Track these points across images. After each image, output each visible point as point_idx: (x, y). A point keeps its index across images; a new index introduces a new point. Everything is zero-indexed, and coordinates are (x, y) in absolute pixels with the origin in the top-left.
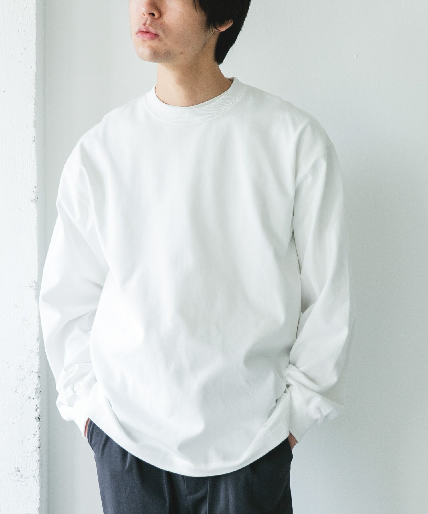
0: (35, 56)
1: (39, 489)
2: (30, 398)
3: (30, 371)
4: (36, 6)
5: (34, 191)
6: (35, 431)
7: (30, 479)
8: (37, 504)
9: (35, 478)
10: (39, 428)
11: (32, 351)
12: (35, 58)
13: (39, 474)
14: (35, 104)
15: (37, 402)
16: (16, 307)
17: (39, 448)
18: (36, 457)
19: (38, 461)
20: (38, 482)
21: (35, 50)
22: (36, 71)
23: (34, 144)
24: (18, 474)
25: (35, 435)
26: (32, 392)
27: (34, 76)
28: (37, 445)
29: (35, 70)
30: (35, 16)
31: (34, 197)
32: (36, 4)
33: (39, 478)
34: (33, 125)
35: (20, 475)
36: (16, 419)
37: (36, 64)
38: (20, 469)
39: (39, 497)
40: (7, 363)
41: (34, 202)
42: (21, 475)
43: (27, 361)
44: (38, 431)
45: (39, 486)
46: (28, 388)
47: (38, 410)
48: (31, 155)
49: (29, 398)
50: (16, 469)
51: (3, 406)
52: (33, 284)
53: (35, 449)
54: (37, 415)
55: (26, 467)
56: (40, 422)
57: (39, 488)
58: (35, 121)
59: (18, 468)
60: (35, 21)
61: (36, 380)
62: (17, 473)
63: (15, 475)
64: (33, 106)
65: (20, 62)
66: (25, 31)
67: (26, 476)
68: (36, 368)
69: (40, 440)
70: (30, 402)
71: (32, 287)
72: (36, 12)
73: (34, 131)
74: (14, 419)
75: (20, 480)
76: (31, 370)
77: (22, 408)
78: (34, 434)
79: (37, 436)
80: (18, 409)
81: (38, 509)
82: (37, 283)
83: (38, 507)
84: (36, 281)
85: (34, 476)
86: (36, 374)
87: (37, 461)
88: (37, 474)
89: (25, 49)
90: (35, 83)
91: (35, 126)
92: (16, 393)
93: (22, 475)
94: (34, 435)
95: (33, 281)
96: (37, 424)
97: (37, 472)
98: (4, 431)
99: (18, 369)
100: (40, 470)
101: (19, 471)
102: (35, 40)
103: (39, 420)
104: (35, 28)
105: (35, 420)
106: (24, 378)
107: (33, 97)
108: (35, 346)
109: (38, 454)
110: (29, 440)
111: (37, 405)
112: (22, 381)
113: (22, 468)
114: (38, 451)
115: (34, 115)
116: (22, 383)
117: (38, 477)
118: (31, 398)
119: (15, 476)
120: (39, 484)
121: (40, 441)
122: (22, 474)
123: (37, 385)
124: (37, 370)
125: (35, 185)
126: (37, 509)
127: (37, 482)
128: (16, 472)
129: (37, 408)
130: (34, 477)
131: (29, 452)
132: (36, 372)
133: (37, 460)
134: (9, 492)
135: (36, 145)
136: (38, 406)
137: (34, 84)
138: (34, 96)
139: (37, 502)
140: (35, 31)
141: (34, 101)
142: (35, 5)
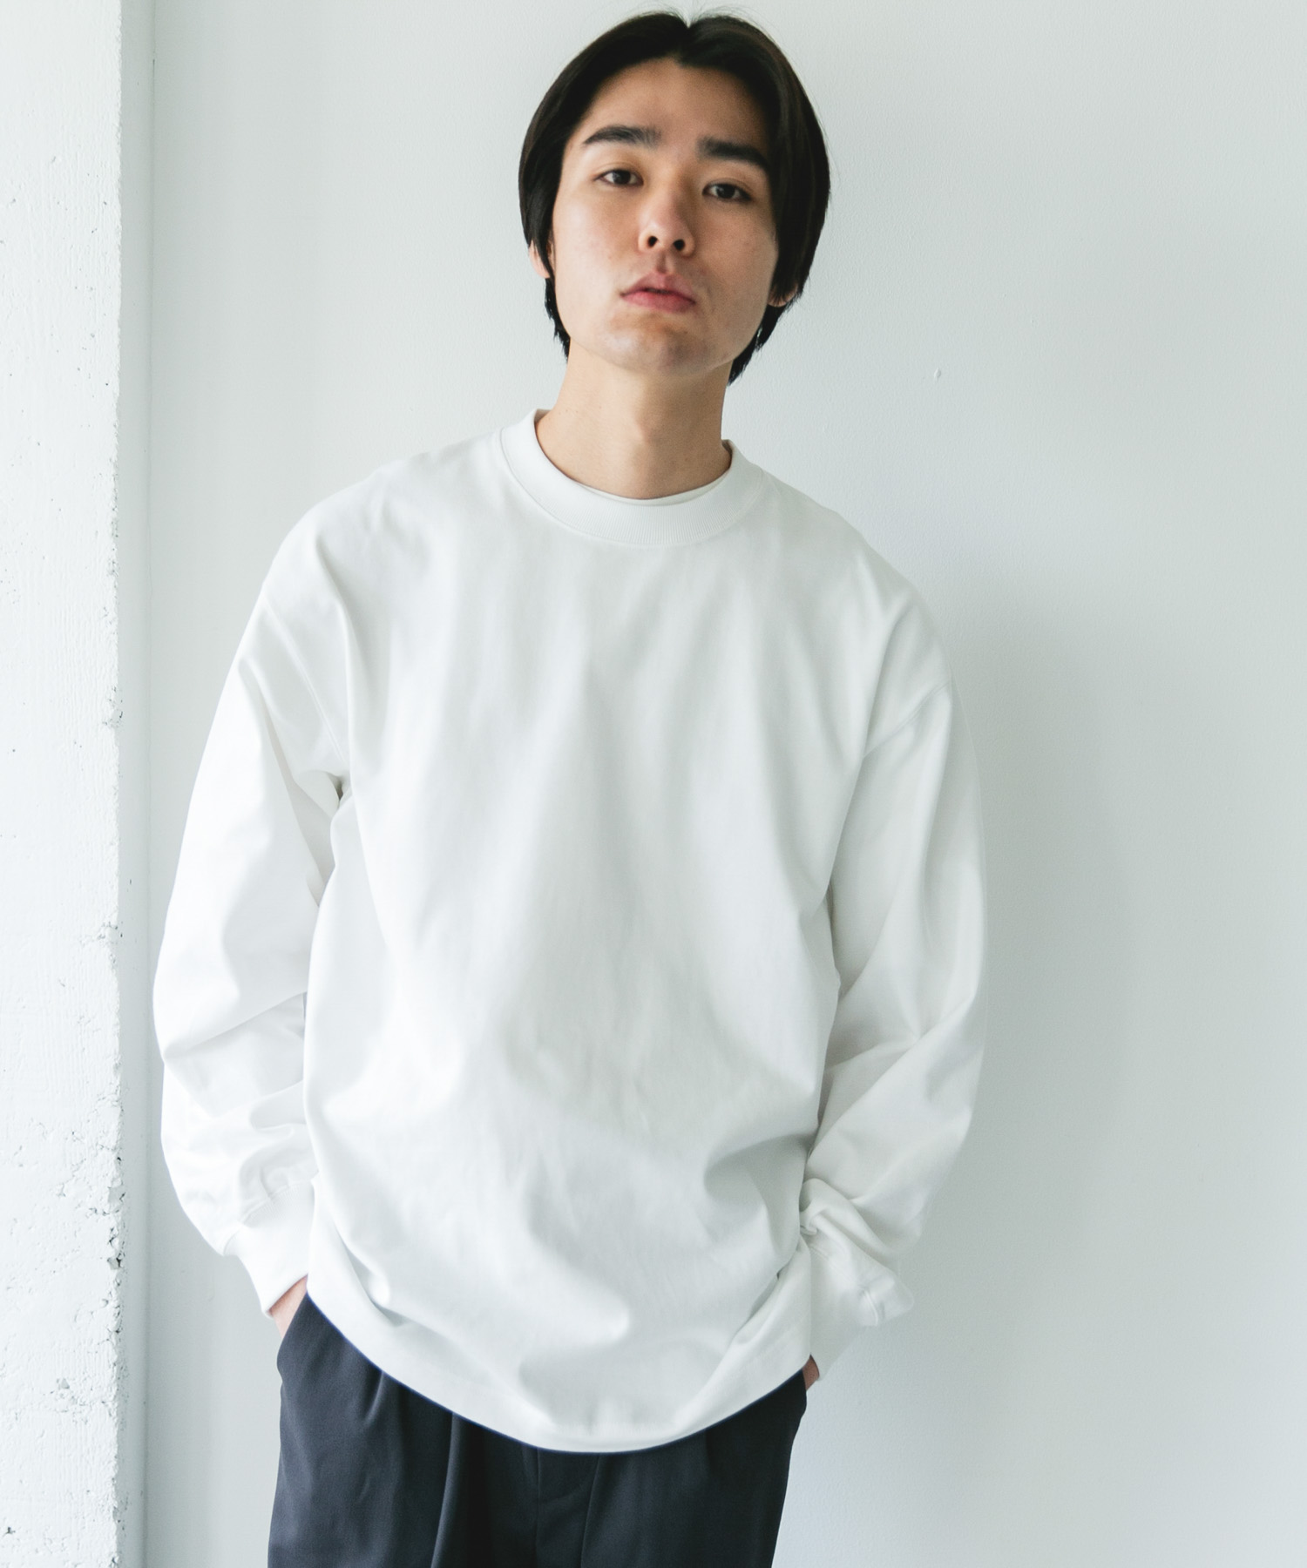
0: (118, 356)
1: (116, 1433)
2: (96, 1211)
3: (97, 1144)
4: (120, 227)
5: (112, 698)
6: (108, 1292)
7: (94, 1408)
8: (111, 1469)
9: (107, 1406)
10: (116, 1284)
11: (101, 1097)
12: (118, 361)
13: (115, 1397)
14: (116, 477)
15: (112, 1221)
16: (64, 986)
17: (117, 1332)
18: (108, 1355)
19: (115, 1365)
20: (114, 1414)
21: (116, 340)
22: (120, 394)
23: (112, 579)
24: (65, 1395)
25: (107, 1302)
26: (102, 1198)
27: (115, 406)
28: (113, 1325)
29: (117, 391)
30: (119, 252)
31: (110, 712)
32: (122, 220)
33: (116, 1405)
34: (110, 530)
35: (69, 1397)
36: (62, 1260)
37: (120, 375)
38: (70, 1383)
39: (115, 1451)
40: (40, 1124)
41: (112, 726)
42: (73, 1397)
43: (89, 1121)
44: (114, 1292)
45: (116, 1424)
46: (90, 1187)
47: (116, 1242)
48: (105, 608)
49: (94, 1210)
50: (60, 1382)
51: (30, 1228)
52: (107, 932)
53: (107, 1336)
54: (111, 1253)
55: (85, 1379)
56: (120, 1270)
57: (117, 1429)
58: (116, 523)
59: (65, 1379)
60: (119, 264)
61: (111, 1169)
62: (62, 1391)
63: (58, 1397)
64: (112, 484)
65: (79, 369)
66: (92, 289)
67: (83, 1400)
68: (112, 1140)
69: (119, 1314)
70: (97, 1221)
71: (104, 937)
72: (122, 241)
73: (114, 546)
74: (56, 1260)
75: (69, 1408)
76: (100, 1143)
77: (75, 1236)
78: (104, 1300)
79: (113, 1304)
80: (66, 1238)
81: (113, 1479)
82: (116, 928)
83: (114, 1475)
84: (114, 923)
85: (103, 1399)
86: (111, 1152)
87: (112, 1366)
88: (110, 1396)
89: (93, 336)
90: (117, 426)
91: (115, 533)
92: (62, 1198)
93: (76, 1397)
94: (104, 1303)
95: (107, 924)
96: (112, 1274)
97: (111, 1391)
98: (30, 1290)
99: (67, 1139)
100: (118, 1385)
101: (68, 1388)
102: (118, 314)
103: (119, 1265)
104: (118, 283)
105: (108, 1265)
106: (82, 1161)
107: (110, 460)
108: (111, 1083)
109: (114, 1348)
110: (92, 1313)
111: (112, 1230)
112: (78, 1169)
113: (74, 1379)
114: (114, 1341)
115: (114, 507)
116: (75, 1173)
117: (113, 1404)
118: (99, 1211)
119: (56, 1400)
120: (115, 1420)
121: (119, 1317)
122: (72, 1395)
123: (114, 1180)
124: (113, 1144)
125: (115, 682)
126: (110, 1480)
127: (110, 1415)
128: (59, 1389)
129: (112, 1236)
130: (103, 1402)
131: (92, 1342)
132: (111, 1147)
133: (111, 1363)
134: (42, 1436)
135: (117, 584)
136: (115, 1232)
137: (115, 426)
138: (114, 459)
139: (109, 1462)
140: (118, 290)
141: (113, 472)
142: (118, 223)
